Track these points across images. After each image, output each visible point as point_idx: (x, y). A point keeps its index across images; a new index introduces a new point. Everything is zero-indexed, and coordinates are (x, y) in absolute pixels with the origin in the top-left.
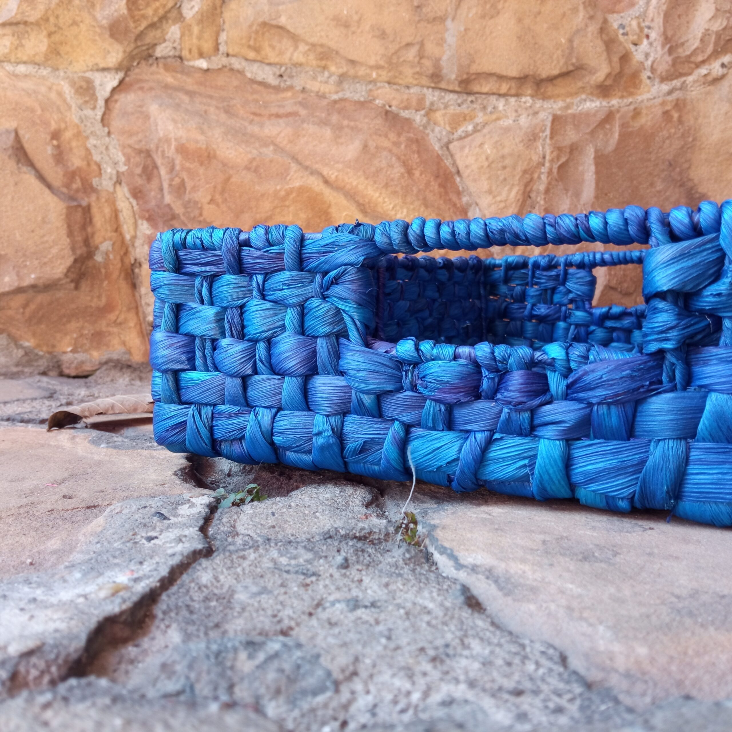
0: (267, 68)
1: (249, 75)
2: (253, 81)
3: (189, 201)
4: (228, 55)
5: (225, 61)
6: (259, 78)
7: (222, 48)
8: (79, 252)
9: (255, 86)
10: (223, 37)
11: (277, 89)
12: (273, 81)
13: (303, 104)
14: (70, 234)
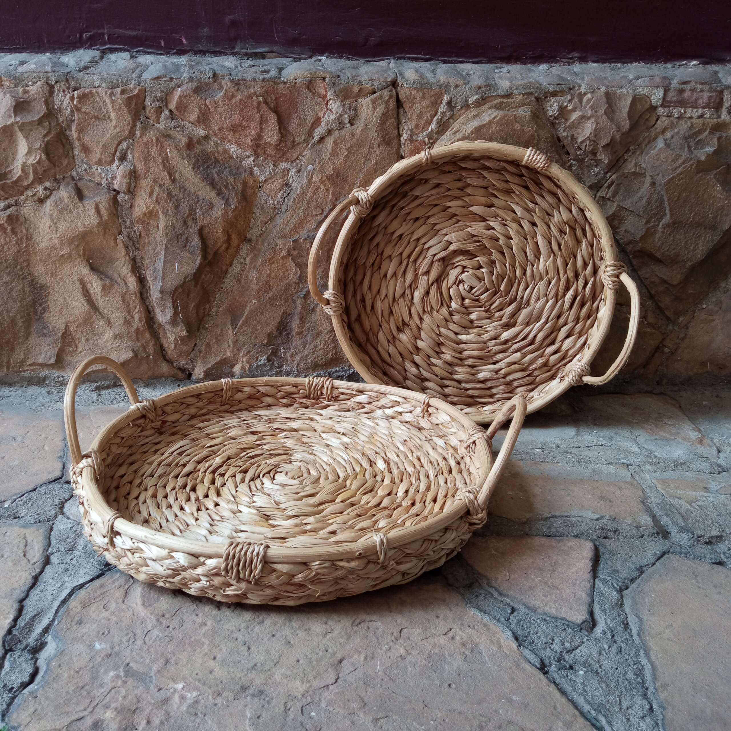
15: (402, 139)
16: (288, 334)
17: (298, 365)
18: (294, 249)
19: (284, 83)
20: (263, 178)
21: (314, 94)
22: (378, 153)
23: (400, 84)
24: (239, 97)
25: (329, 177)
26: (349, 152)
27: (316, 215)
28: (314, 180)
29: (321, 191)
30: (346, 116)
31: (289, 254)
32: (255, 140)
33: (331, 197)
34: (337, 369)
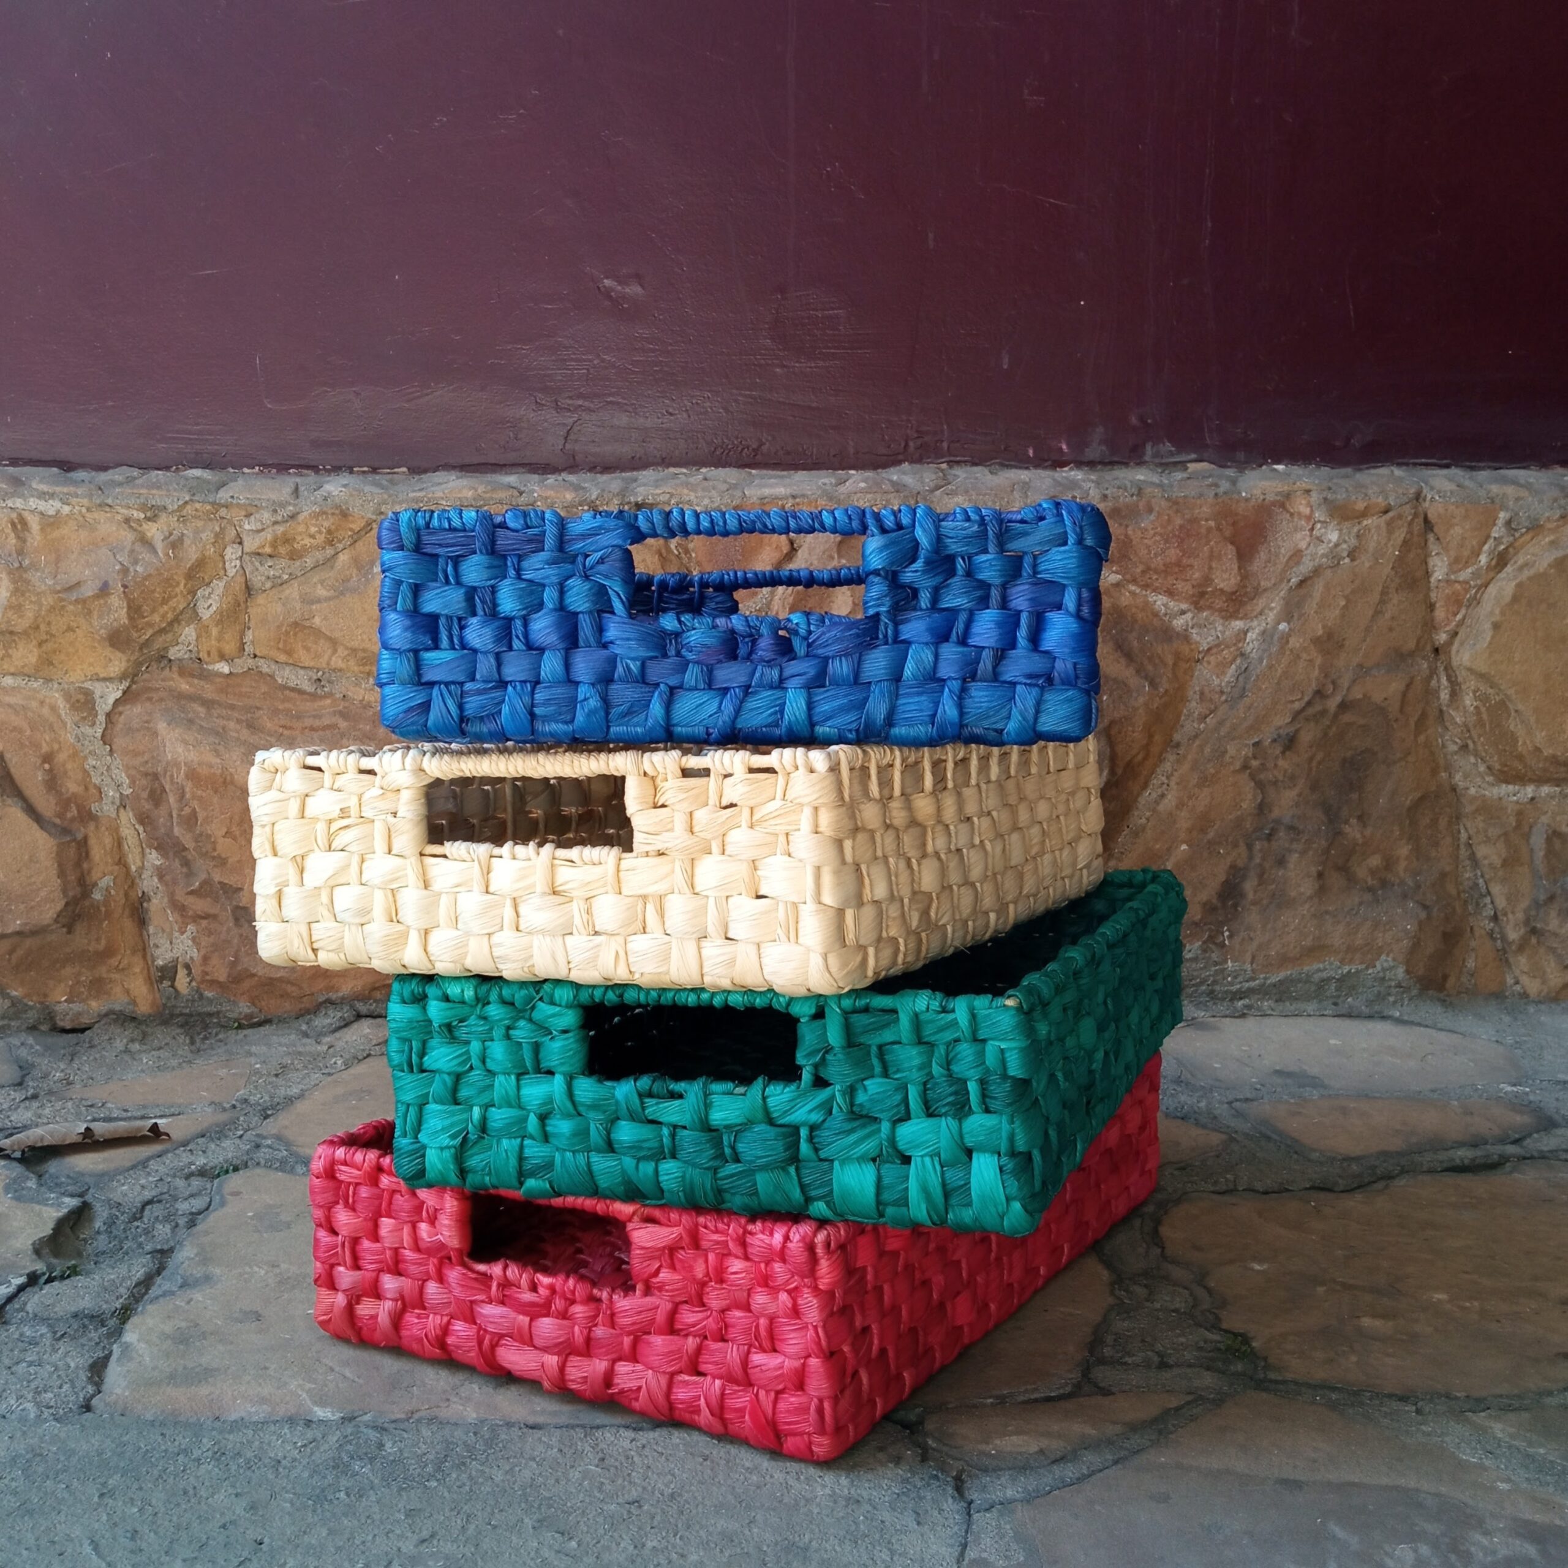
0: (302, 672)
1: (280, 681)
2: (285, 687)
3: (201, 835)
4: (255, 656)
5: (250, 662)
6: (292, 685)
7: (248, 649)
8: (71, 894)
9: (287, 692)
10: (249, 636)
11: (314, 696)
12: (307, 687)
13: (344, 715)
14: (62, 874)
15: (1432, 580)
16: (1235, 906)
17: (1253, 958)
18: (1255, 757)
19: (1247, 500)
20: (1204, 646)
21: (1292, 515)
22: (1395, 601)
23: (1429, 497)
24: (1178, 521)
25: (1316, 641)
26: (1348, 600)
27: (1293, 702)
28: (1290, 645)
29: (1302, 664)
30: (1344, 546)
31: (1245, 767)
32: (1200, 585)
33: (1317, 672)
34: (1321, 966)
